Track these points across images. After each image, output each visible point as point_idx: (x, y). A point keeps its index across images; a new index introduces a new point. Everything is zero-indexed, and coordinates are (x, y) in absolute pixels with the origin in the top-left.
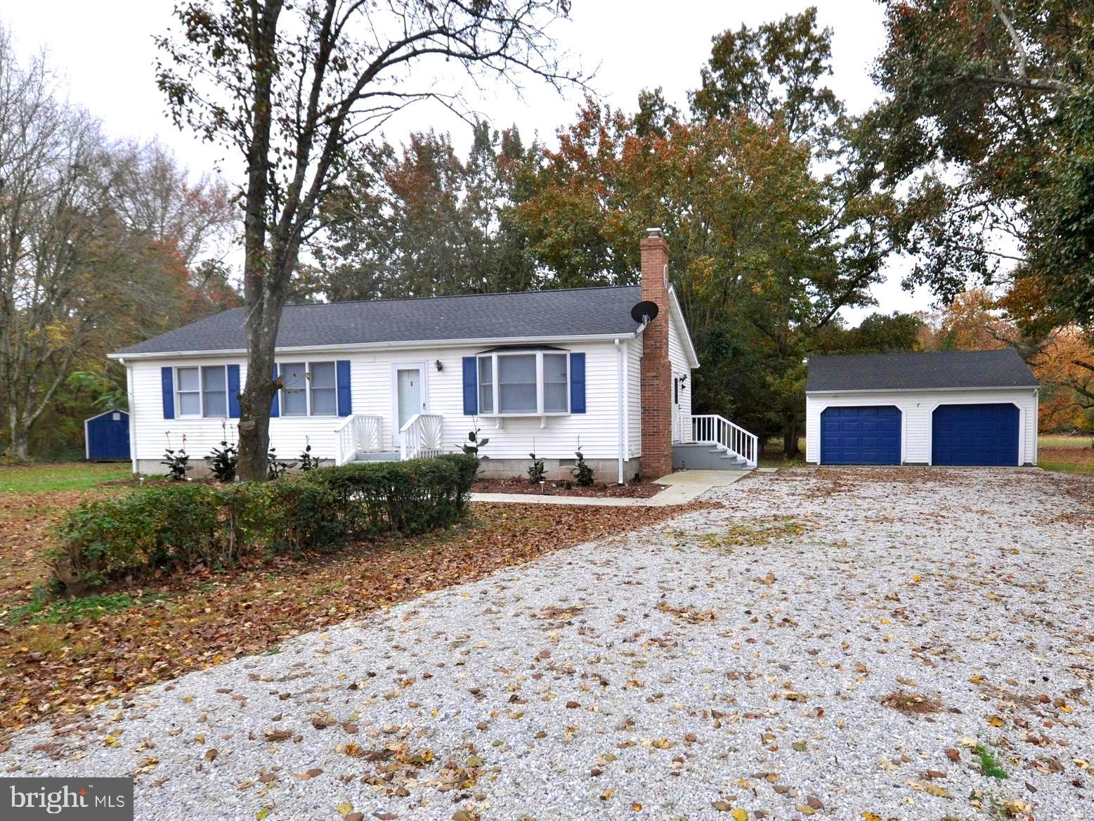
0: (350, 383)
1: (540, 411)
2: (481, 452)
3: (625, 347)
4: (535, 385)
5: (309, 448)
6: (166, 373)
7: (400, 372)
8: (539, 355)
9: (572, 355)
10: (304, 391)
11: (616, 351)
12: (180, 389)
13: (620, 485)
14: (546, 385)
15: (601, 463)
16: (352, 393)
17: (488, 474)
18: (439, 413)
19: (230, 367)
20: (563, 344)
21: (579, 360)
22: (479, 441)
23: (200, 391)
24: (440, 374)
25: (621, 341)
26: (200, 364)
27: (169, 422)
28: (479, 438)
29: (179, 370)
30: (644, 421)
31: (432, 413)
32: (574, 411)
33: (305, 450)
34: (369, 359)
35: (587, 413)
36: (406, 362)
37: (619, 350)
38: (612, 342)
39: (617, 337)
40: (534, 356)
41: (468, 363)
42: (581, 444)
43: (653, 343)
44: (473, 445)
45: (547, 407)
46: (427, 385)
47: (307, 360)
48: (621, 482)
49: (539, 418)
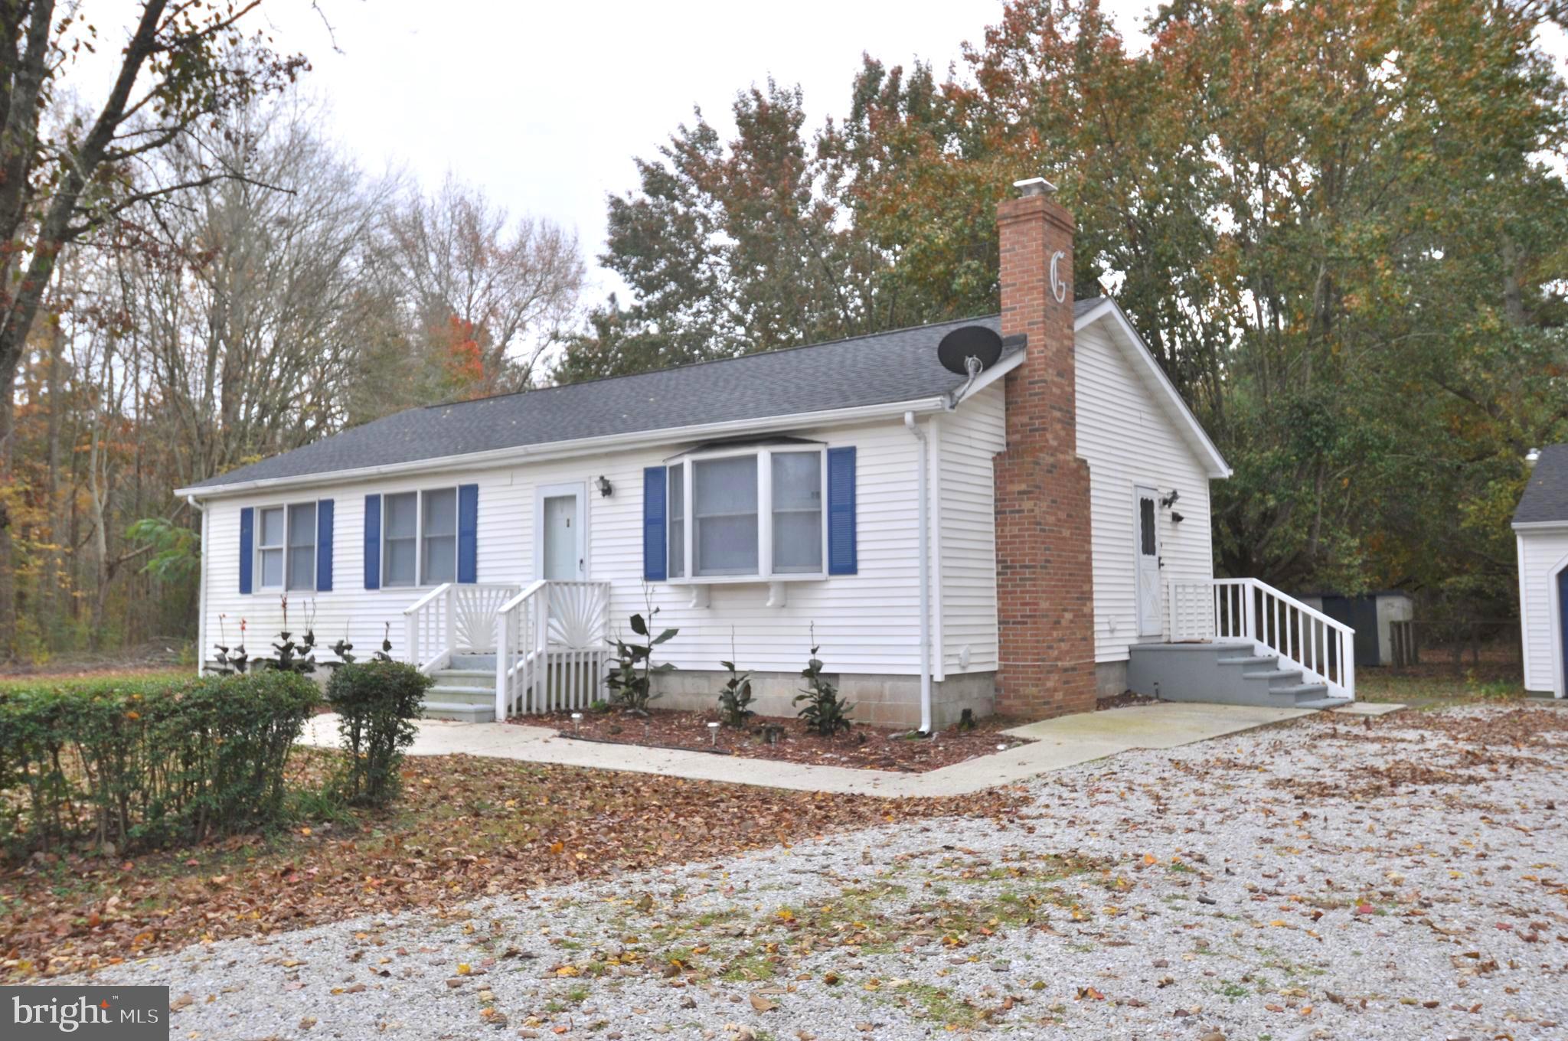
0: (475, 525)
1: (764, 572)
2: (659, 656)
3: (931, 429)
4: (754, 518)
5: (387, 646)
6: (247, 515)
7: (549, 503)
8: (764, 454)
9: (832, 454)
10: (414, 541)
11: (913, 438)
12: (263, 543)
13: (922, 735)
14: (777, 517)
15: (888, 685)
16: (480, 543)
17: (663, 703)
18: (605, 577)
19: (323, 503)
20: (814, 431)
21: (844, 461)
22: (655, 633)
23: (284, 546)
24: (606, 501)
25: (921, 418)
26: (286, 500)
27: (247, 599)
28: (656, 627)
29: (264, 512)
30: (1003, 593)
31: (596, 577)
32: (834, 570)
33: (380, 648)
34: (504, 479)
35: (861, 574)
36: (558, 481)
37: (921, 436)
38: (899, 421)
39: (907, 408)
40: (754, 458)
41: (653, 476)
42: (817, 641)
43: (1025, 419)
44: (642, 641)
45: (779, 563)
46: (588, 524)
47: (419, 487)
48: (925, 728)
49: (764, 587)
